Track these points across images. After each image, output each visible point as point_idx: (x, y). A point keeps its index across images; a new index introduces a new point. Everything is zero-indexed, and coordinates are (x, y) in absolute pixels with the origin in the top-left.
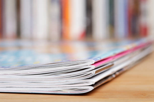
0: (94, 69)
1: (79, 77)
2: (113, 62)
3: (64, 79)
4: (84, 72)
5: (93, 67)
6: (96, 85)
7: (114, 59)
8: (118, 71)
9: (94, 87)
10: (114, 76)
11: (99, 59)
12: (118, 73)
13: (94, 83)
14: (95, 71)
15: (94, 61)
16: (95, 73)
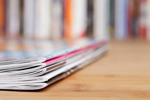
0: (45, 66)
1: (31, 75)
2: (65, 60)
3: (17, 76)
4: (36, 70)
5: (45, 65)
6: (50, 82)
7: (66, 57)
8: (73, 68)
9: (48, 84)
10: (69, 73)
11: (51, 57)
12: (72, 71)
13: (47, 80)
14: (46, 68)
15: (45, 59)
16: (46, 70)
